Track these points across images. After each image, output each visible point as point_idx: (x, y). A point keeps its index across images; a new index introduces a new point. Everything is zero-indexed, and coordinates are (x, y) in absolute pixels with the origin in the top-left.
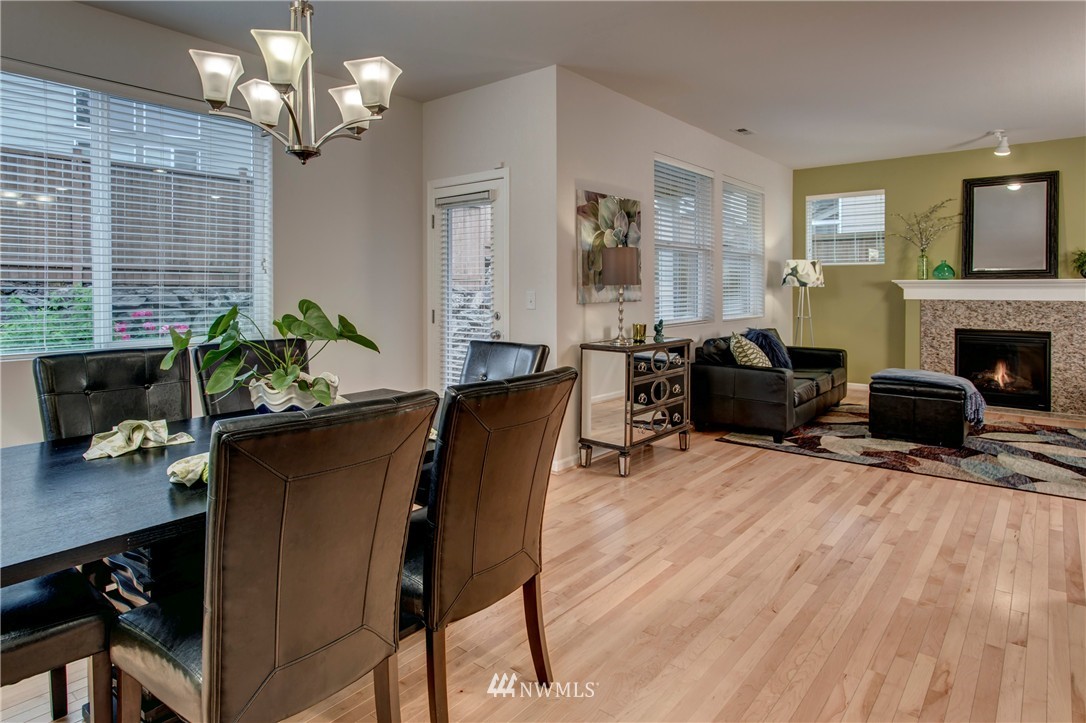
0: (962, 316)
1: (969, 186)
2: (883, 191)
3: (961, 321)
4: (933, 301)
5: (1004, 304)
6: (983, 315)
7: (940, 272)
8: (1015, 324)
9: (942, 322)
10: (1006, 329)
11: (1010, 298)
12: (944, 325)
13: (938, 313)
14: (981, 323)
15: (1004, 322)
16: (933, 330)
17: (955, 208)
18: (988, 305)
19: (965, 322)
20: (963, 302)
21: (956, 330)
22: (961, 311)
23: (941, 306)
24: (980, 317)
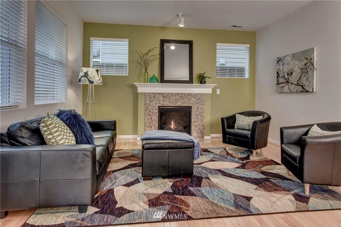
0: (161, 100)
1: (163, 42)
2: (128, 40)
3: (161, 102)
4: (150, 93)
5: (176, 94)
6: (169, 99)
7: (152, 80)
8: (180, 103)
9: (153, 103)
10: (177, 105)
11: (179, 92)
12: (154, 104)
13: (152, 99)
14: (168, 103)
15: (176, 102)
16: (150, 107)
17: (157, 52)
18: (171, 95)
19: (162, 103)
20: (161, 94)
21: (159, 106)
22: (161, 98)
23: (153, 96)
24: (168, 101)
